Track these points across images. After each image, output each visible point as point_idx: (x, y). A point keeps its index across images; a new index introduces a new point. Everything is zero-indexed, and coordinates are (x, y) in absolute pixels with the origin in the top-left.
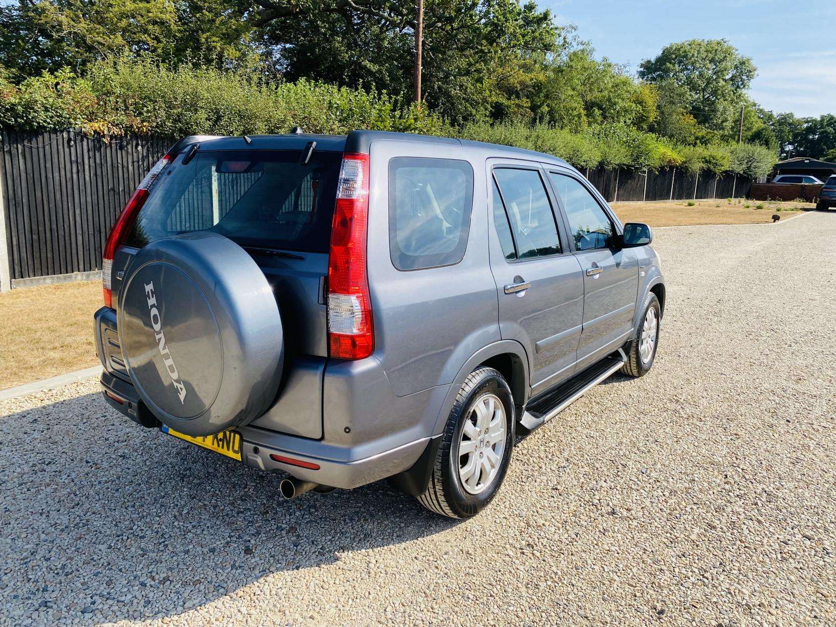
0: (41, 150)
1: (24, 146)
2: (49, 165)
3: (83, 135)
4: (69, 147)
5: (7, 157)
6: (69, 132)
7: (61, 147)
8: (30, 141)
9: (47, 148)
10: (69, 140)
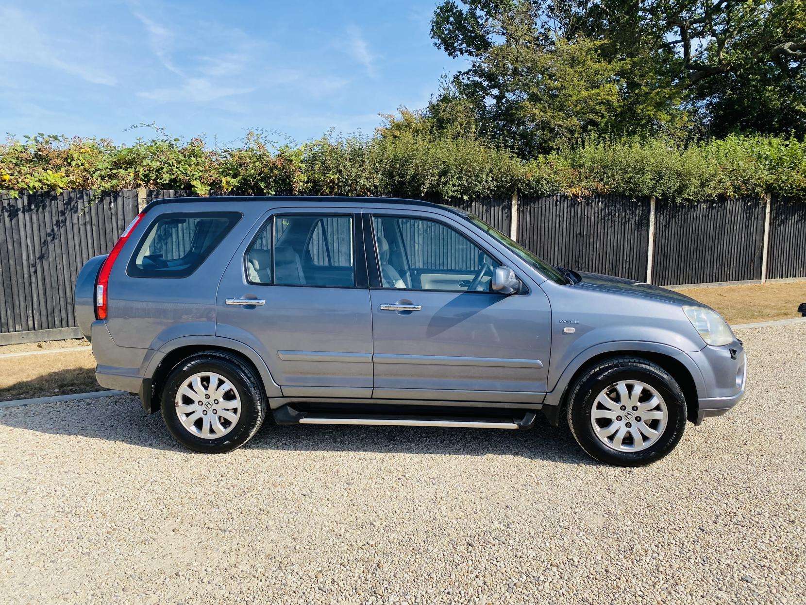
0: (540, 209)
1: (531, 207)
2: (543, 218)
3: (565, 197)
4: (556, 205)
5: (521, 214)
6: (557, 196)
7: (551, 206)
8: (534, 203)
9: (544, 207)
10: (557, 201)
